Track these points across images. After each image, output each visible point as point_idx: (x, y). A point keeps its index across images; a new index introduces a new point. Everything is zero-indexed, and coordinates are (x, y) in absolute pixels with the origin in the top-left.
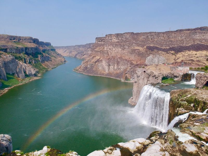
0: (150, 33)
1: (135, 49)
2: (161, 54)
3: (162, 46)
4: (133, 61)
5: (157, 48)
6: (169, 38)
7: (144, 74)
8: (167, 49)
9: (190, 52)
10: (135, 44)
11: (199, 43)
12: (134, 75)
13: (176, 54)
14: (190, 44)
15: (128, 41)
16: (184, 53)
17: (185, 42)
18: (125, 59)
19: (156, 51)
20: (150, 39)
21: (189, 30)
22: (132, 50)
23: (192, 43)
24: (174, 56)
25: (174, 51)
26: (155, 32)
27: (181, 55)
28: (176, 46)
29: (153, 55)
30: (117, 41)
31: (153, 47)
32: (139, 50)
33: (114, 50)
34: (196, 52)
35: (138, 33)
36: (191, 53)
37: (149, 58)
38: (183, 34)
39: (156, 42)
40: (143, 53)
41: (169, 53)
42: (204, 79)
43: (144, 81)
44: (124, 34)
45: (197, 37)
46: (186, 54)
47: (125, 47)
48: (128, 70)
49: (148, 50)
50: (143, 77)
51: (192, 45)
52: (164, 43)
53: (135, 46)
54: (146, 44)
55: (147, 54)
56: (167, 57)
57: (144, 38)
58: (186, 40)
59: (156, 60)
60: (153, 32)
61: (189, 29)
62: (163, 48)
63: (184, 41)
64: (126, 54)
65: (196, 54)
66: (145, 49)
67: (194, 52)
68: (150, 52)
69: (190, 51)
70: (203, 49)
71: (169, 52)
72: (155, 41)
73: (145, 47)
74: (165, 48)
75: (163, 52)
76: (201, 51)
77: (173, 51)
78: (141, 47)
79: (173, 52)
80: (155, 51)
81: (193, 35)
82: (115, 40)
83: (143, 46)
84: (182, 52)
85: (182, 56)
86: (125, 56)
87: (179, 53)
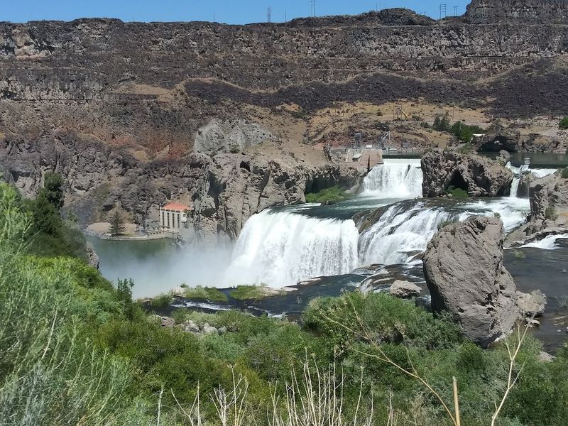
0: (197, 25)
1: (137, 93)
2: (252, 117)
3: (249, 84)
4: (131, 151)
5: (229, 91)
6: (271, 52)
7: (242, 175)
8: (269, 96)
9: (356, 108)
10: (134, 70)
11: (381, 71)
12: (151, 209)
13: (308, 117)
14: (350, 78)
15: (97, 59)
16: (337, 110)
17: (331, 70)
18: (93, 139)
19: (229, 102)
20: (196, 52)
21: (338, 20)
22: (124, 100)
23: (356, 73)
24: (302, 125)
25: (296, 103)
26: (216, 24)
27: (327, 119)
28: (301, 83)
29: (220, 121)
30: (42, 54)
31: (214, 86)
32: (155, 97)
33: (29, 96)
34: (376, 108)
35: (142, 26)
36: (359, 111)
37: (205, 130)
38: (323, 38)
39: (224, 65)
40: (174, 111)
41: (279, 111)
42: (446, 164)
43: (246, 201)
44: (76, 23)
45: (371, 49)
46: (346, 116)
47: (86, 84)
48: (115, 189)
49: (195, 99)
50: (240, 187)
51: (357, 79)
52: (253, 70)
53: (133, 83)
54: (184, 73)
55: (194, 116)
56: (276, 128)
57: (170, 47)
58: (336, 62)
59: (237, 138)
60: (207, 24)
61: (339, 17)
62: (255, 92)
63: (326, 67)
64: (96, 116)
65: (379, 114)
66: (182, 94)
67: (370, 108)
68: (206, 106)
69: (354, 105)
70: (399, 97)
71: (279, 108)
72: (217, 61)
73: (180, 86)
74: (263, 91)
75: (260, 110)
76: (393, 101)
77: (294, 105)
78: (163, 85)
79: (293, 107)
80: (227, 103)
81: (358, 43)
82: (28, 51)
83: (169, 82)
84: (328, 109)
85: (331, 120)
86: (91, 125)
87: (318, 112)
